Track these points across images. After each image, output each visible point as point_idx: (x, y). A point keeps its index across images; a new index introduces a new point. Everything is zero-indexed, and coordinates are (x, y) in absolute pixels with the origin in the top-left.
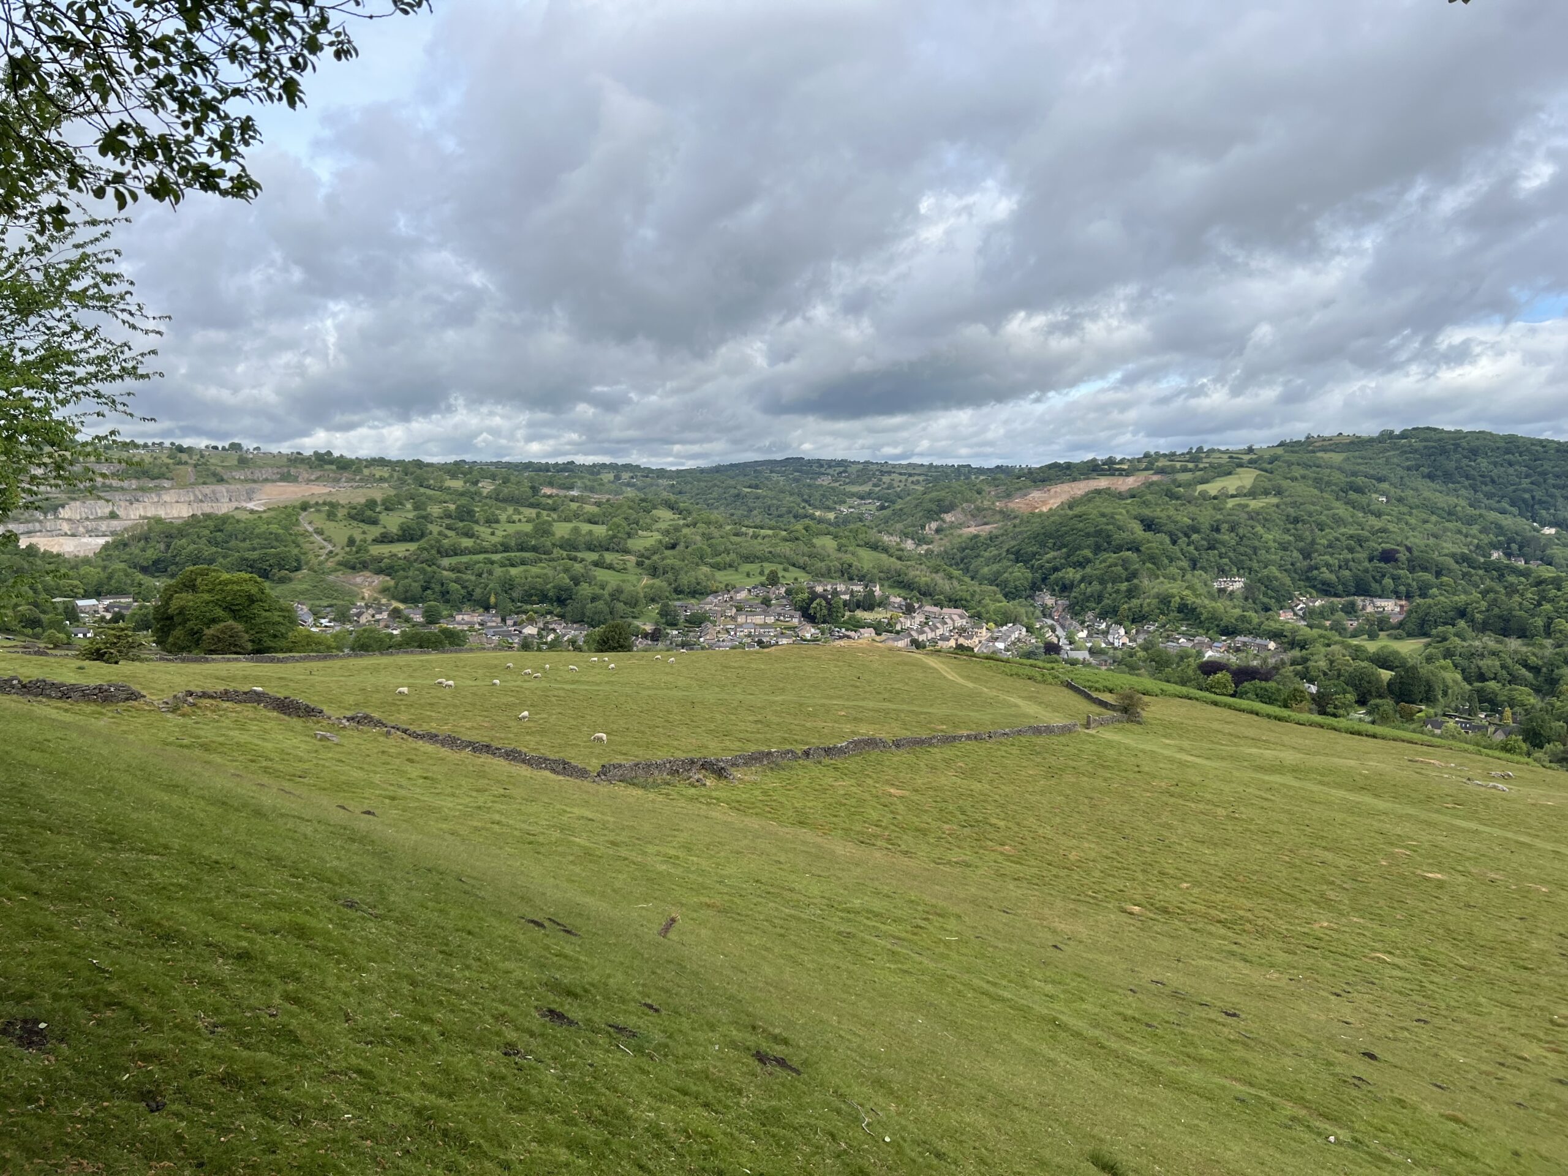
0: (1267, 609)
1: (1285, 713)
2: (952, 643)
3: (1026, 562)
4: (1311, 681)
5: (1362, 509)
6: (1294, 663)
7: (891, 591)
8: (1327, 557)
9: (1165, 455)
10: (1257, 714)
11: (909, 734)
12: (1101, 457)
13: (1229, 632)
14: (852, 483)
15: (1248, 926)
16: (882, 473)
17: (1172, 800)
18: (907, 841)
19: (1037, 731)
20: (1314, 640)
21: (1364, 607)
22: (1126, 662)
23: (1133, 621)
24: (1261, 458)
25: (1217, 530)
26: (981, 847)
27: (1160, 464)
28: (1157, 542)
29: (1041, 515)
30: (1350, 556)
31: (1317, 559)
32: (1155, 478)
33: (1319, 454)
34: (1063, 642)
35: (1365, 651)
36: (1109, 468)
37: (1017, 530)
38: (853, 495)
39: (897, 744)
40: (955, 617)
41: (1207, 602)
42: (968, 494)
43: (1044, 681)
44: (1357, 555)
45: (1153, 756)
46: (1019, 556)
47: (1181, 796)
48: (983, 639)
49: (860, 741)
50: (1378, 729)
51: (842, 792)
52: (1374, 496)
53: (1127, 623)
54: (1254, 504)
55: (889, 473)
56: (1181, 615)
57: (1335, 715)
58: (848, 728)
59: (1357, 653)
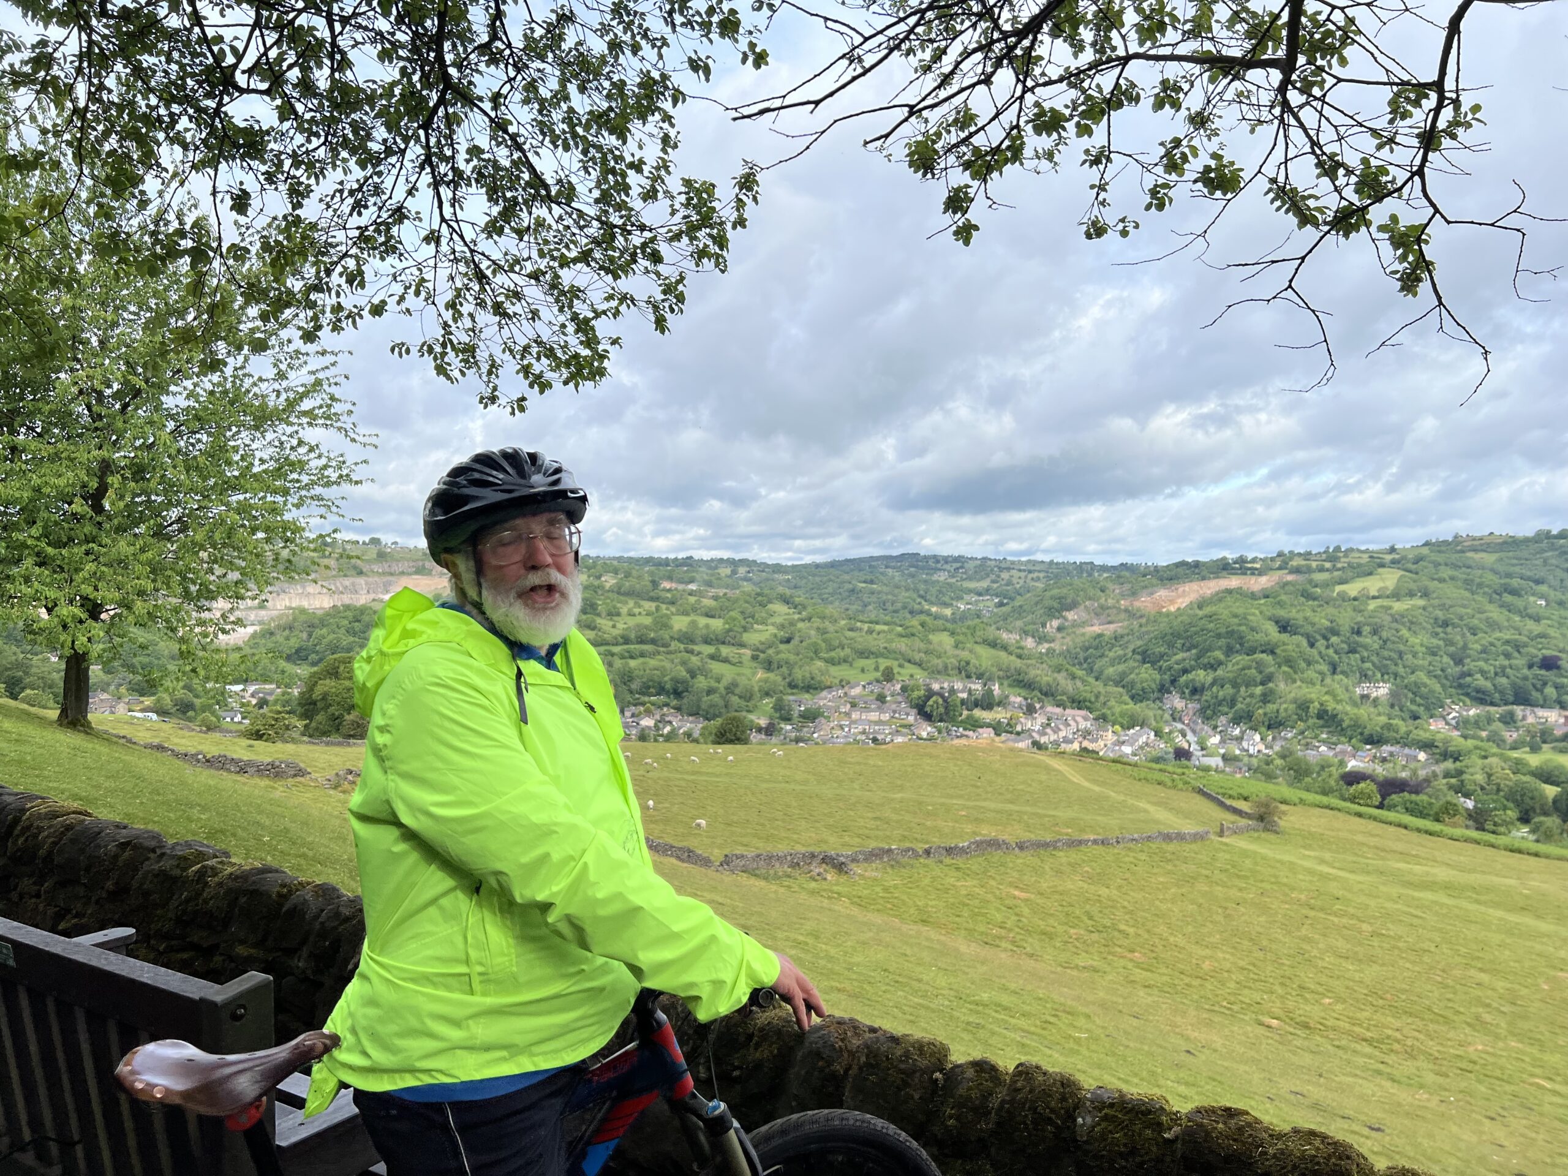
0: (1415, 717)
1: (1437, 827)
2: (1076, 746)
3: (1153, 663)
4: (1467, 795)
5: (1519, 612)
6: (1447, 775)
7: (1011, 690)
8: (1481, 664)
9: (1300, 554)
10: (1406, 827)
11: (1032, 837)
12: (1231, 555)
13: (1374, 740)
14: (970, 579)
15: (1396, 1046)
16: (1001, 569)
17: (1312, 913)
18: (1033, 944)
19: (1167, 838)
20: (1470, 752)
21: (1524, 718)
22: (1264, 770)
23: (1269, 727)
24: (1404, 558)
25: (1359, 633)
26: (1109, 953)
27: (1294, 563)
28: (1293, 644)
29: (1168, 614)
30: (1506, 663)
31: (1470, 665)
32: (1290, 578)
33: (1470, 554)
34: (1194, 747)
35: (1527, 764)
36: (1241, 567)
37: (1144, 629)
38: (970, 591)
39: (1021, 846)
40: (1079, 719)
41: (1348, 708)
42: (1091, 592)
43: (1175, 787)
44: (1514, 662)
45: (1292, 867)
46: (1146, 657)
47: (1322, 909)
48: (1109, 743)
49: (982, 842)
50: (1542, 848)
51: (964, 892)
52: (1532, 599)
53: (1263, 729)
54: (1398, 606)
55: (1008, 569)
56: (1321, 722)
57: (1493, 832)
58: (969, 828)
59: (1518, 766)
